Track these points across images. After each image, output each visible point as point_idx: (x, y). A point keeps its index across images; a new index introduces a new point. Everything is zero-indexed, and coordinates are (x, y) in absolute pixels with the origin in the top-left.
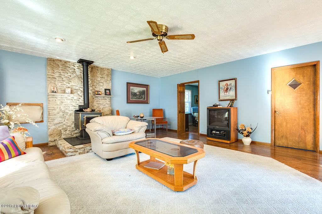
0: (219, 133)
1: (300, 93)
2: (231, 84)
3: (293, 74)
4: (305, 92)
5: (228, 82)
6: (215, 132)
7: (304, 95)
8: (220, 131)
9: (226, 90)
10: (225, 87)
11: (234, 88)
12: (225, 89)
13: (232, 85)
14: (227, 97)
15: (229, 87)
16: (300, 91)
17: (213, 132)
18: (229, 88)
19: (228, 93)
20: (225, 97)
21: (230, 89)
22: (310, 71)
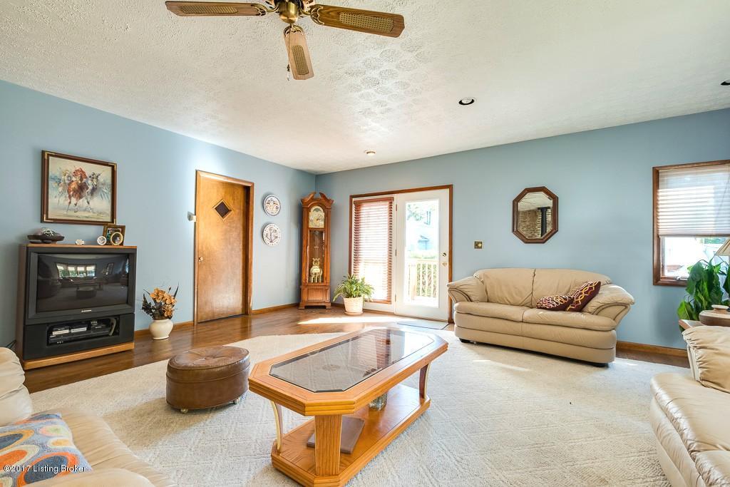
0: (84, 329)
1: (230, 226)
2: (95, 177)
3: (222, 191)
4: (234, 225)
5: (89, 169)
6: (67, 331)
7: (234, 229)
8: (87, 323)
9: (75, 191)
10: (74, 179)
11: (107, 191)
12: (74, 186)
13: (101, 179)
14: (77, 214)
15: (90, 182)
16: (230, 222)
17: (55, 333)
18: (90, 187)
19: (82, 202)
20: (72, 213)
21: (94, 190)
22: (240, 194)
